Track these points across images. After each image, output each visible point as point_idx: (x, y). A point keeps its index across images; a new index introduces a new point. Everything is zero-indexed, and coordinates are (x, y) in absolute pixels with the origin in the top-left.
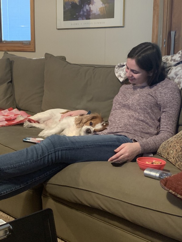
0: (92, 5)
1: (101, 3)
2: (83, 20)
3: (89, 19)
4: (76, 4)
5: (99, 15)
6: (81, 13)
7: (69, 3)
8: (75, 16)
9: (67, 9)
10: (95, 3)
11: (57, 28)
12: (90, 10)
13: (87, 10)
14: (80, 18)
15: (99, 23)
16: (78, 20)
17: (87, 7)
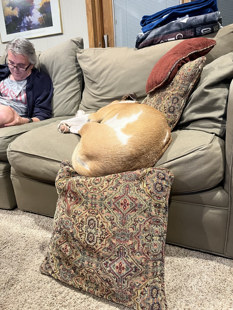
0: (31, 16)
1: (40, 13)
2: (25, 31)
3: (30, 29)
4: (16, 17)
5: (39, 24)
6: (22, 25)
7: (10, 17)
8: (17, 29)
9: (8, 23)
10: (34, 14)
11: (2, 42)
12: (30, 21)
13: (27, 21)
14: (22, 30)
15: (40, 32)
16: (20, 32)
17: (27, 19)
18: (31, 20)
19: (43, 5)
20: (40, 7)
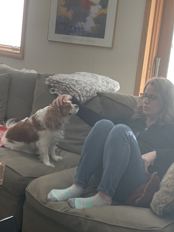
0: (84, 23)
1: (94, 22)
2: (74, 35)
4: (69, 19)
5: (90, 33)
6: (73, 29)
7: (62, 17)
9: (59, 22)
10: (88, 21)
11: (48, 40)
13: (79, 27)
14: (71, 33)
15: (90, 41)
16: (69, 35)
17: (79, 24)
18: (84, 27)
19: (98, 15)
20: (95, 17)
